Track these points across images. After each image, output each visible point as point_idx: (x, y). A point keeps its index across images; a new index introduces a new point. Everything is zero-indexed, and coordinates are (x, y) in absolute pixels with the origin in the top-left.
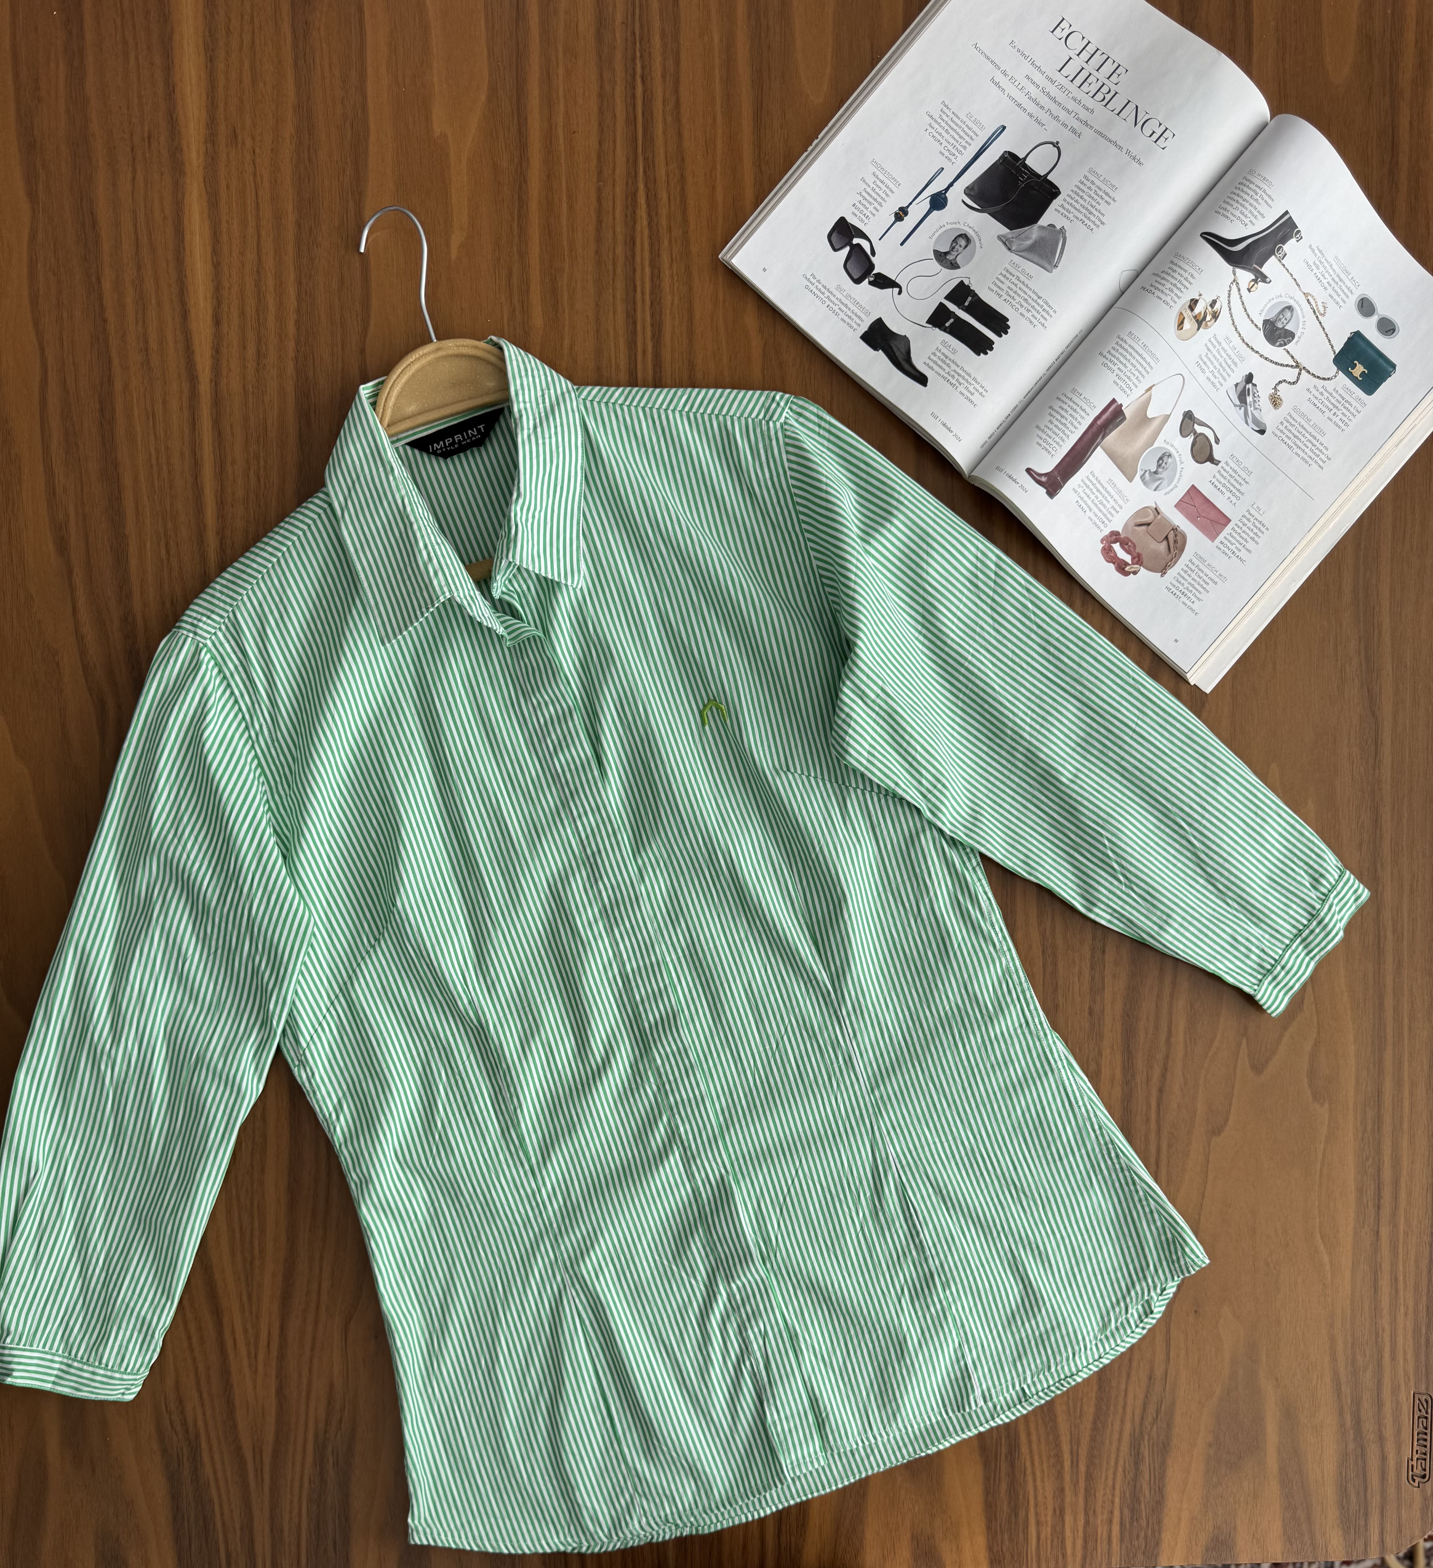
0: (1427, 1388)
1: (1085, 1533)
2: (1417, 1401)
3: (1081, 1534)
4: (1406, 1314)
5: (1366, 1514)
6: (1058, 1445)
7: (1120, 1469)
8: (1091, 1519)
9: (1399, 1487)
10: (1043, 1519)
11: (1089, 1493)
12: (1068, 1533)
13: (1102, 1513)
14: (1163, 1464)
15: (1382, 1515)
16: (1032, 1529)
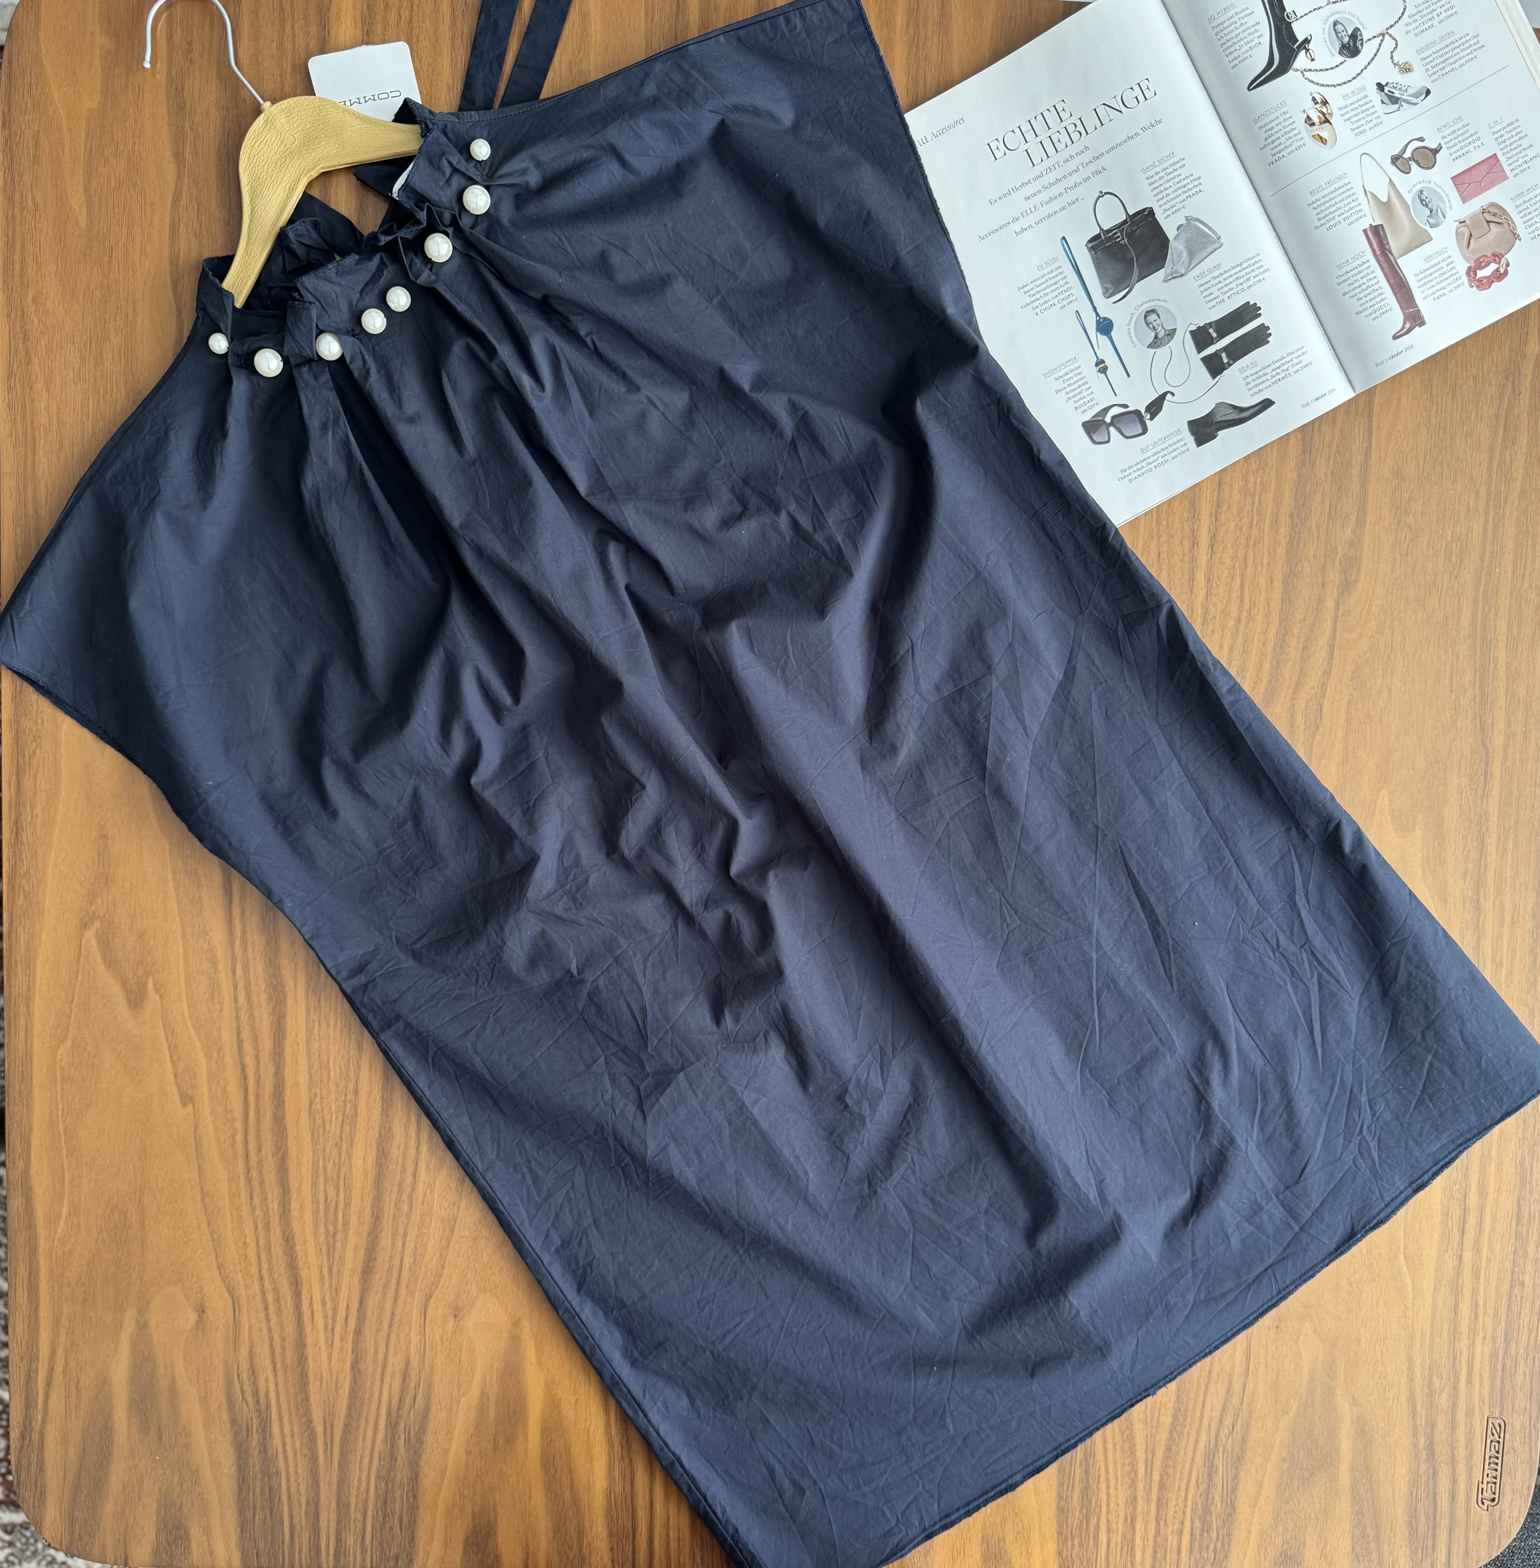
0: (1501, 1413)
1: (1155, 1542)
2: (1490, 1425)
3: (1151, 1543)
4: (1484, 1339)
5: (1434, 1536)
6: (1133, 1453)
7: (1193, 1480)
8: (1162, 1528)
9: (1468, 1510)
10: (1114, 1526)
11: (1161, 1503)
12: (1138, 1541)
13: (1174, 1524)
14: (1236, 1477)
15: (1450, 1537)
16: (1103, 1536)
